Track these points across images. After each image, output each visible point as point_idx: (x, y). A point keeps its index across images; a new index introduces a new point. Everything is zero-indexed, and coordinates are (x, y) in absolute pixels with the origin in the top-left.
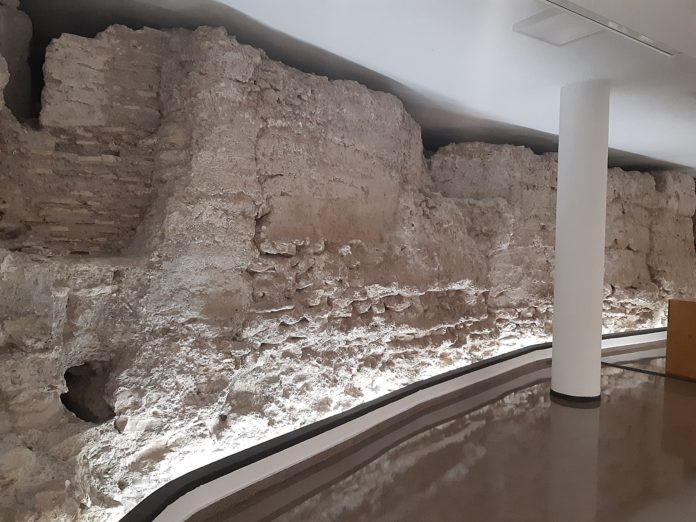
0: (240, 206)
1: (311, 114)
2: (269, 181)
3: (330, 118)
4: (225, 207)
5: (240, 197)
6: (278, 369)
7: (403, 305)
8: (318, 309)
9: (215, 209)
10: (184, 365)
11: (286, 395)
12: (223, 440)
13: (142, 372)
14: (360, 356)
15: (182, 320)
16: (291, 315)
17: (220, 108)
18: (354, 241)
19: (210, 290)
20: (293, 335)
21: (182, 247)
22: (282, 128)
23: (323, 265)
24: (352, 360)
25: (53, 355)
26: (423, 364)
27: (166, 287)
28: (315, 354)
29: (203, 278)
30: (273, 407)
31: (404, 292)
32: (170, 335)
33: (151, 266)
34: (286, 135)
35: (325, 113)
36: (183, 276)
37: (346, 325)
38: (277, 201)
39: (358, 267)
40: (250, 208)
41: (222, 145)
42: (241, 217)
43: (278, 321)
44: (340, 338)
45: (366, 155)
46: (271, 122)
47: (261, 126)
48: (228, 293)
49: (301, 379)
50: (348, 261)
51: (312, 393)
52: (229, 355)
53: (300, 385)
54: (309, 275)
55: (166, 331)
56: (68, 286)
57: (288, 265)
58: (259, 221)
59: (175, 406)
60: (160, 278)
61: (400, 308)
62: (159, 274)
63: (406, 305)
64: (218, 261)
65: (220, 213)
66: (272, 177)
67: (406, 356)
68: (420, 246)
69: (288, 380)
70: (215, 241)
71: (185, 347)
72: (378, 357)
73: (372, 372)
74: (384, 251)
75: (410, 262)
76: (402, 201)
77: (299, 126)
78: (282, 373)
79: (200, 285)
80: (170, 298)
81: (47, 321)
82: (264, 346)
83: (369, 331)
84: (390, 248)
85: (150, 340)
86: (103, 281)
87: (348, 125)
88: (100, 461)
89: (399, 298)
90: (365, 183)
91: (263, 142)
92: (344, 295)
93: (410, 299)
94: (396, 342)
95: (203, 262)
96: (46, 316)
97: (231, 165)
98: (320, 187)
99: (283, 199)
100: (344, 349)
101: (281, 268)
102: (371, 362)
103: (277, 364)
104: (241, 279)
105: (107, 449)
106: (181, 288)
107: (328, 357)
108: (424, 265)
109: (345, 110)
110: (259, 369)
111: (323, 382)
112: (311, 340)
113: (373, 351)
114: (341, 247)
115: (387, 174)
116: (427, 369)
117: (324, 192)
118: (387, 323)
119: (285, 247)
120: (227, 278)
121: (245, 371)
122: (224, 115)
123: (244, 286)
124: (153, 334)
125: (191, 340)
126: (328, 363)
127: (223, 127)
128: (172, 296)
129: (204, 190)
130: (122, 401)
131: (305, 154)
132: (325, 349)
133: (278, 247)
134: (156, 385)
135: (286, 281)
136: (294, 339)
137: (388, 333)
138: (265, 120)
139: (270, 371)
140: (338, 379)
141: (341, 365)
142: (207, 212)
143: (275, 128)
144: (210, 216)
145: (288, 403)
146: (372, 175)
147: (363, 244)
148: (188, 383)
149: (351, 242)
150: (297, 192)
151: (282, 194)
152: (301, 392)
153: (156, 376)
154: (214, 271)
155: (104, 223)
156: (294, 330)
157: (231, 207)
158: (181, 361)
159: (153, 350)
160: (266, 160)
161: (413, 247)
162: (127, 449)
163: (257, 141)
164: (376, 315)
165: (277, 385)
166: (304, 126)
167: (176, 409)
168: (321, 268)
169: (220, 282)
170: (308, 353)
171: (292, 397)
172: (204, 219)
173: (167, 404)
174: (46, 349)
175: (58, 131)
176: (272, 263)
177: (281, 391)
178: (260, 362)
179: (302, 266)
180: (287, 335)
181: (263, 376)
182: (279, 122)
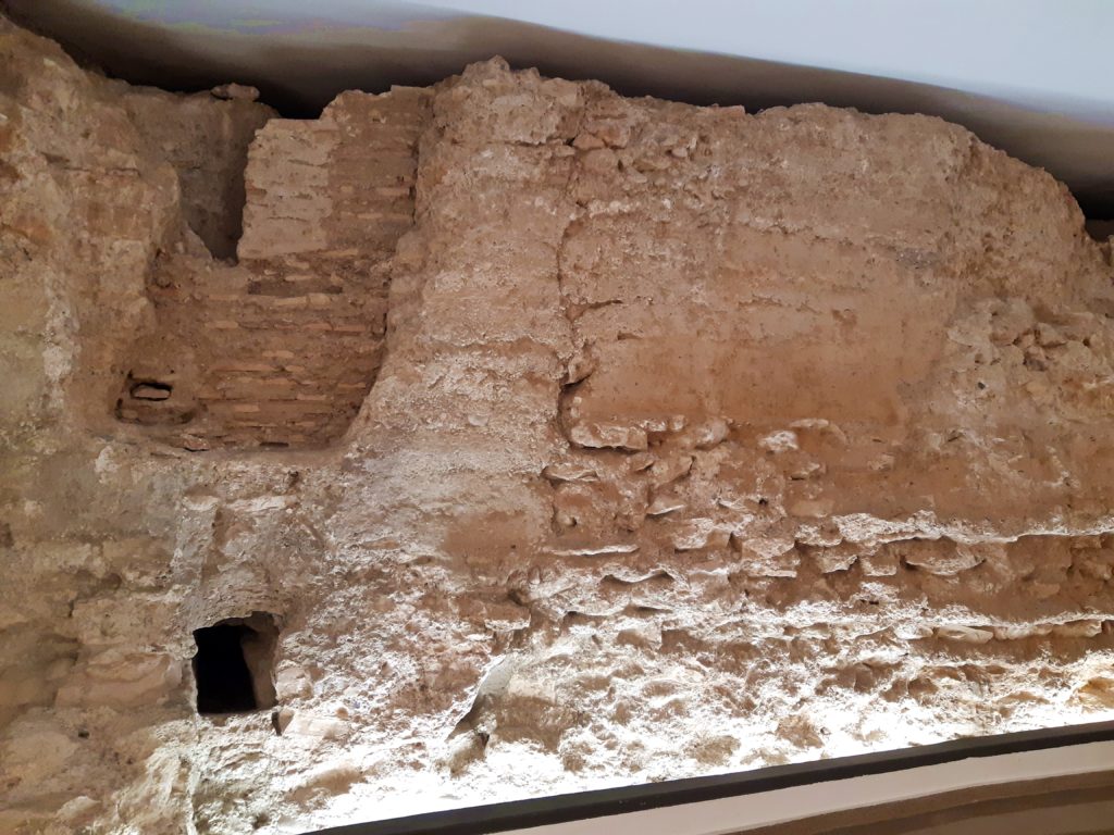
0: (521, 362)
1: (696, 181)
2: (588, 315)
3: (743, 183)
4: (491, 366)
5: (521, 346)
6: (608, 664)
7: (953, 563)
8: (700, 556)
9: (469, 370)
10: (400, 636)
11: (622, 717)
12: (464, 779)
13: (325, 639)
14: (828, 661)
15: (405, 558)
16: (626, 564)
17: (482, 196)
18: (807, 423)
19: (461, 508)
20: (639, 602)
21: (400, 434)
22: (621, 215)
23: (716, 469)
24: (799, 669)
25: (169, 597)
26: (1024, 697)
27: (374, 501)
28: (696, 645)
29: (448, 487)
30: (586, 735)
31: (957, 533)
32: (380, 582)
33: (346, 467)
34: (631, 226)
35: (730, 176)
36: (405, 484)
37: (782, 594)
38: (605, 351)
39: (816, 476)
40: (542, 365)
41: (484, 259)
42: (524, 382)
43: (596, 573)
44: (765, 623)
45: (846, 246)
46: (595, 208)
47: (573, 217)
48: (496, 516)
49: (661, 690)
50: (785, 463)
51: (687, 720)
52: (480, 627)
53: (658, 702)
54: (679, 488)
55: (373, 574)
56: (215, 494)
57: (624, 468)
58: (568, 389)
59: (374, 704)
60: (361, 485)
61: (944, 568)
62: (360, 479)
63: (967, 562)
64: (474, 459)
65: (479, 376)
66: (597, 306)
67: (971, 674)
68: (1003, 430)
69: (635, 687)
70: (468, 425)
71: (405, 607)
72: (881, 669)
73: (862, 700)
74: (895, 443)
75: (976, 466)
76: (953, 334)
77: (663, 208)
78: (617, 674)
79: (443, 501)
80: (380, 520)
81: (166, 547)
82: (573, 617)
83: (847, 611)
84: (916, 436)
85: (341, 587)
86: (269, 489)
87: (793, 191)
88: (238, 774)
89: (946, 547)
90: (843, 304)
91: (575, 247)
92: (770, 532)
93: (978, 549)
94: (934, 642)
95: (445, 461)
96: (166, 538)
97: (504, 292)
98: (715, 317)
99: (622, 346)
100: (782, 643)
101: (611, 473)
102: (861, 678)
103: (607, 655)
104: (527, 491)
105: (253, 757)
106: (404, 504)
107: (736, 654)
108: (1014, 475)
109: (785, 164)
110: (564, 660)
111: (717, 704)
112: (686, 617)
113: (865, 655)
114: (766, 432)
115: (911, 282)
116: (1032, 712)
117: (726, 329)
118: (905, 598)
119: (620, 435)
120: (498, 490)
121: (528, 659)
122: (489, 207)
123: (534, 506)
124: (350, 577)
125: (417, 594)
126: (735, 668)
127: (486, 228)
128: (384, 517)
129: (446, 338)
130: (287, 681)
131: (679, 257)
132: (728, 637)
133: (604, 434)
134: (345, 665)
135: (619, 498)
136: (643, 612)
137: (910, 622)
138: (581, 204)
139: (590, 666)
140: (756, 702)
141: (768, 675)
142: (450, 375)
143: (602, 217)
144: (459, 381)
145: (624, 734)
146: (865, 285)
147: (835, 428)
148: (405, 667)
149: (797, 424)
150: (657, 332)
151: (621, 337)
152: (661, 715)
153: (346, 649)
154: (469, 477)
155: (309, 398)
156: (640, 594)
157: (500, 364)
158: (394, 629)
159: (347, 604)
160: (583, 277)
161: (982, 432)
162: (292, 763)
163: (562, 246)
164: (871, 579)
165: (602, 694)
166: (678, 206)
167: (377, 711)
168: (709, 475)
169: (480, 496)
170: (676, 641)
171: (636, 722)
172: (447, 387)
173: (360, 700)
174: (159, 588)
175: (258, 265)
176: (592, 464)
177: (611, 708)
178: (563, 647)
179: (662, 471)
180: (623, 601)
181: (571, 673)
182: (615, 206)
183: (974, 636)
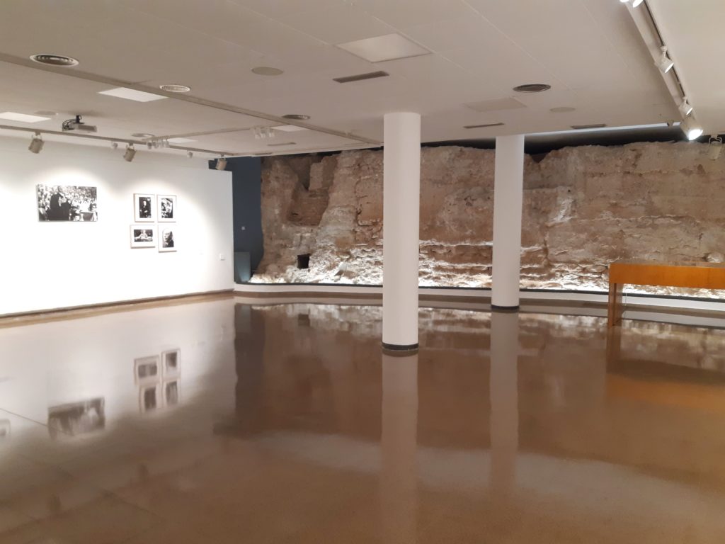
0: (348, 209)
2: (361, 199)
5: (348, 206)
7: (443, 251)
8: (381, 247)
9: (338, 211)
10: (327, 258)
11: (366, 276)
13: (316, 258)
15: (328, 245)
16: (366, 247)
17: (341, 178)
19: (338, 236)
20: (370, 255)
21: (327, 223)
22: (368, 179)
27: (323, 234)
28: (381, 264)
29: (336, 232)
31: (442, 243)
32: (324, 248)
33: (319, 228)
34: (369, 181)
36: (328, 232)
38: (365, 206)
40: (352, 209)
41: (341, 190)
42: (349, 213)
43: (361, 249)
46: (362, 178)
47: (358, 180)
48: (344, 238)
52: (339, 257)
53: (374, 274)
54: (378, 233)
56: (300, 233)
57: (367, 229)
58: (358, 213)
59: (323, 268)
61: (440, 252)
62: (321, 231)
63: (445, 251)
65: (340, 212)
66: (363, 197)
67: (449, 276)
68: (454, 221)
69: (370, 271)
70: (339, 221)
71: (328, 253)
72: (425, 273)
74: (429, 224)
75: (448, 229)
77: (376, 176)
78: (366, 268)
79: (335, 235)
80: (324, 238)
81: (293, 241)
82: (358, 257)
85: (318, 249)
89: (441, 247)
91: (358, 186)
93: (448, 248)
94: (438, 268)
95: (335, 228)
96: (293, 239)
97: (344, 196)
99: (368, 205)
101: (365, 230)
103: (364, 265)
104: (350, 233)
105: (305, 275)
106: (328, 235)
108: (455, 231)
110: (356, 265)
112: (379, 258)
113: (422, 270)
118: (430, 258)
119: (366, 223)
120: (344, 233)
121: (349, 264)
122: (342, 180)
123: (351, 237)
124: (320, 248)
125: (330, 251)
127: (342, 184)
129: (334, 205)
130: (310, 264)
133: (364, 222)
134: (319, 263)
135: (365, 234)
136: (371, 257)
137: (432, 263)
138: (360, 177)
139: (361, 266)
142: (335, 212)
143: (364, 179)
144: (337, 213)
148: (328, 263)
150: (375, 202)
151: (367, 203)
152: (374, 277)
153: (319, 259)
154: (339, 230)
156: (369, 253)
157: (343, 209)
158: (326, 256)
159: (319, 252)
160: (360, 192)
161: (449, 221)
163: (356, 186)
169: (341, 234)
170: (377, 263)
171: (369, 277)
172: (335, 214)
173: (321, 268)
176: (361, 228)
177: (364, 274)
178: (355, 263)
179: (375, 230)
180: (366, 254)
181: (358, 268)
182: (366, 177)
183: (449, 268)
